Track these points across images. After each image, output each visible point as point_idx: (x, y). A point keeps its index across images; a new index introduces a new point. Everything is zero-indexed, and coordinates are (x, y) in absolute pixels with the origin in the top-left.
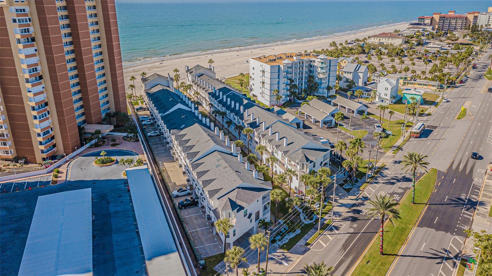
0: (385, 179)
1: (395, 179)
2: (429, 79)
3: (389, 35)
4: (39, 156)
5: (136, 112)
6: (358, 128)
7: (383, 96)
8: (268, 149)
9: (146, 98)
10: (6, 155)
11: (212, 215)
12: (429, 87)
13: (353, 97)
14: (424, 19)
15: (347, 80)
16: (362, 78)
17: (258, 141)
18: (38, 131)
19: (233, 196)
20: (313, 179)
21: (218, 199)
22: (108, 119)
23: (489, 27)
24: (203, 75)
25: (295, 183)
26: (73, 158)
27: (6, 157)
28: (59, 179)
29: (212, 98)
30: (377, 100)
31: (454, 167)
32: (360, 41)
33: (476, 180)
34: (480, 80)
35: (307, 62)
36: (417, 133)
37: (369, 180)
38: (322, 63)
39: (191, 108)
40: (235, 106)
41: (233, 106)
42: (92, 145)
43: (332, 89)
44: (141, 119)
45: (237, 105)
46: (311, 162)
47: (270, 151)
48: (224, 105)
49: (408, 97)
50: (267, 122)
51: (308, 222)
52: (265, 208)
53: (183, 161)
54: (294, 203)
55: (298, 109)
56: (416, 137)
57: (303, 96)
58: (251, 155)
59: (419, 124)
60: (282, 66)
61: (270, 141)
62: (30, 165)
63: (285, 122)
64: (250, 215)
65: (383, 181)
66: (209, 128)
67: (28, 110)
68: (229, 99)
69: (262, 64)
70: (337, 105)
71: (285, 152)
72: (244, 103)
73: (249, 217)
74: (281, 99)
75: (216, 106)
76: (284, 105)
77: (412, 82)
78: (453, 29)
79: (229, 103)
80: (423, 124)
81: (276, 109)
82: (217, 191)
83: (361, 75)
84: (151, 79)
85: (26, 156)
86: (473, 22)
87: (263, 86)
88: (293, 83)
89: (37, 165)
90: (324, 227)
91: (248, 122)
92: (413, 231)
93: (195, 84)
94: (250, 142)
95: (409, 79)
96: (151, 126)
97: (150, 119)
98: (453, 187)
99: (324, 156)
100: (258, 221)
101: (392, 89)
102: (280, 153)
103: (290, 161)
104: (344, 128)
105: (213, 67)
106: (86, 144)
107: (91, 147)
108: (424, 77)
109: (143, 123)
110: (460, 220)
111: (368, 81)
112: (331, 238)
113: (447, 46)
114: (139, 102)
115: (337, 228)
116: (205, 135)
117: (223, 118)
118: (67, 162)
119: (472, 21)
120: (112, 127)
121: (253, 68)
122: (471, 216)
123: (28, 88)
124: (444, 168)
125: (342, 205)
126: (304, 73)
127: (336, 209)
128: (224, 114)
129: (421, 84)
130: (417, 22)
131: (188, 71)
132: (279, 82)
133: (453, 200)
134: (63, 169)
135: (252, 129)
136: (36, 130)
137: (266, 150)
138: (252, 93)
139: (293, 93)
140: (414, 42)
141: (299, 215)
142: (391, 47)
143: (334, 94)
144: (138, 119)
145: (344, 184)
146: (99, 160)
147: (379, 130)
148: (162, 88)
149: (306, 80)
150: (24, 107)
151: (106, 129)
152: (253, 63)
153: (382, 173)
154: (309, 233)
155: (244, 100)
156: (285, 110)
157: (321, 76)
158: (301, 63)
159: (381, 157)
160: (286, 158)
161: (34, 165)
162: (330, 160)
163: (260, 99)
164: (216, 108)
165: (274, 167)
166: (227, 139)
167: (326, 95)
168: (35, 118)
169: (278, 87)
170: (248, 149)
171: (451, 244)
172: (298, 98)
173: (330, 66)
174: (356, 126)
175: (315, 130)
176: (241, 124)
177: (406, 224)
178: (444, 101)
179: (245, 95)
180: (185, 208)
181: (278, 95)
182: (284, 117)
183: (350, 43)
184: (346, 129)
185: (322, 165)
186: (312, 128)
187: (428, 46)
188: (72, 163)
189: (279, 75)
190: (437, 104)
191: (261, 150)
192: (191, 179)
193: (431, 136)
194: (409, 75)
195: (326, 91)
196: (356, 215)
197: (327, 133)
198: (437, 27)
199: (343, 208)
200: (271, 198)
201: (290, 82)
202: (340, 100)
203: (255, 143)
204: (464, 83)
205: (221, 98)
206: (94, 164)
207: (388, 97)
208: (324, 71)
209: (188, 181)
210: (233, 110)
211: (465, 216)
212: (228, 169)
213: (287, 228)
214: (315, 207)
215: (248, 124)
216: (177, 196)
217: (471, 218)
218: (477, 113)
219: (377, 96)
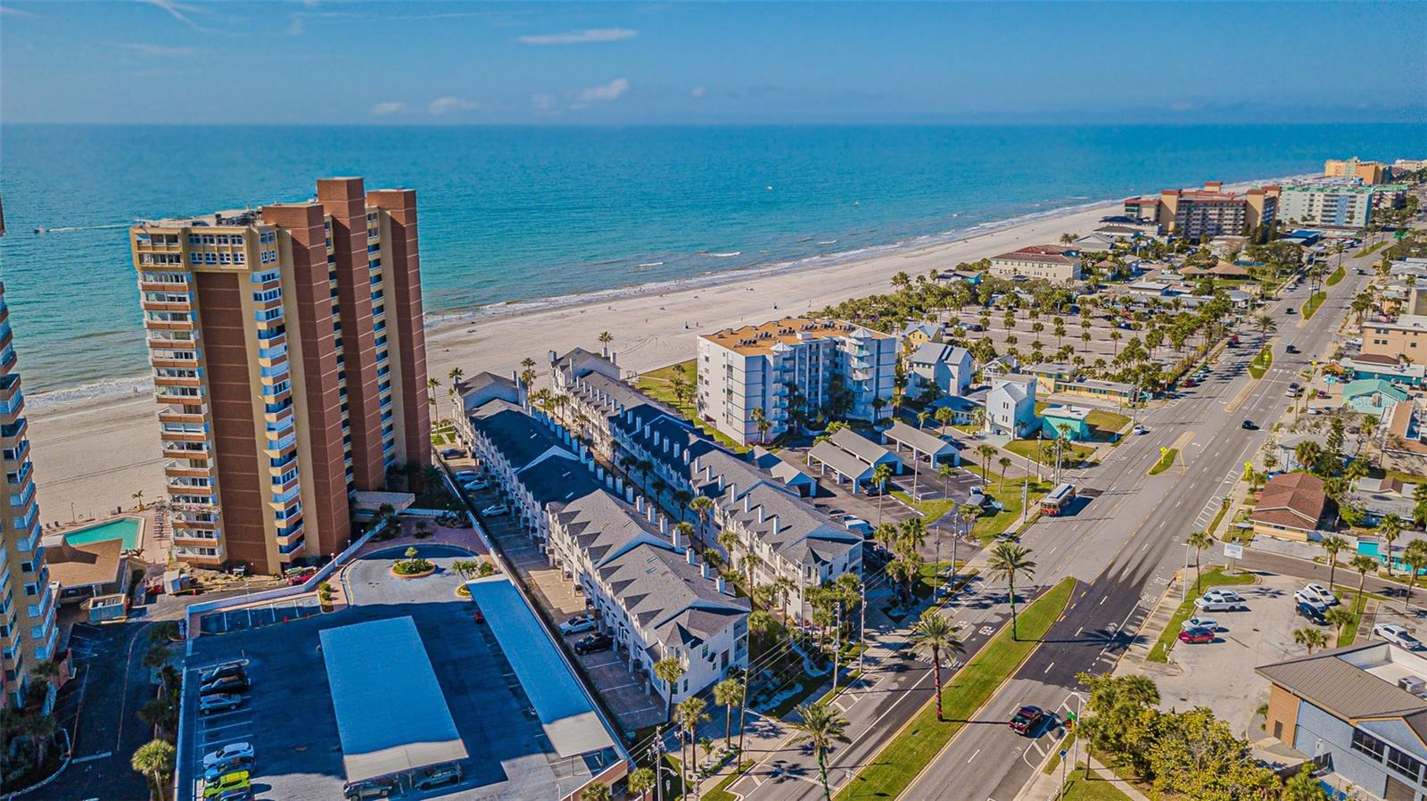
0: (973, 598)
1: (991, 599)
2: (1113, 378)
3: (1043, 253)
4: (274, 559)
5: (443, 460)
6: (936, 496)
7: (998, 420)
8: (743, 540)
9: (467, 430)
10: (207, 556)
11: (645, 657)
12: (1111, 397)
13: (931, 424)
14: (1138, 205)
15: (923, 382)
16: (956, 377)
17: (722, 525)
18: (280, 507)
19: (683, 620)
20: (826, 593)
21: (656, 628)
22: (394, 479)
23: (1311, 223)
24: (591, 372)
25: (795, 606)
26: (345, 562)
27: (209, 562)
28: (334, 602)
29: (617, 430)
30: (987, 428)
31: (1111, 574)
32: (971, 270)
33: (1146, 599)
34: (1235, 378)
35: (826, 345)
36: (1055, 506)
37: (939, 601)
38: (861, 347)
39: (578, 455)
40: (671, 447)
41: (666, 449)
42: (376, 536)
43: (885, 404)
44: (460, 478)
45: (677, 446)
46: (825, 563)
47: (747, 543)
48: (647, 445)
49: (1054, 423)
50: (739, 485)
51: (816, 673)
52: (739, 647)
53: (577, 565)
54: (791, 636)
55: (806, 451)
56: (1053, 515)
57: (819, 420)
58: (710, 551)
59: (1064, 486)
60: (770, 358)
61: (746, 524)
62: (256, 578)
63: (776, 485)
64: (713, 655)
65: (968, 603)
66: (623, 497)
67: (262, 464)
68: (657, 434)
69: (726, 350)
70: (894, 442)
71: (776, 546)
72: (691, 444)
73: (711, 659)
74: (771, 429)
75: (628, 448)
76: (778, 442)
77: (1075, 384)
78: (1214, 232)
79: (656, 443)
80: (1069, 487)
81: (760, 452)
82: (653, 614)
83: (954, 370)
84: (478, 386)
85: (248, 559)
86: (1264, 213)
87: (730, 399)
88: (796, 393)
89: (272, 578)
90: (846, 681)
91: (701, 484)
92: (1003, 686)
93: (576, 394)
94: (705, 527)
95: (1068, 377)
96: (484, 494)
97: (479, 479)
98: (1098, 611)
99: (851, 552)
100: (726, 668)
101: (1017, 405)
102: (766, 547)
103: (785, 563)
104: (905, 496)
105: (614, 354)
106: (365, 532)
107: (372, 540)
108: (1103, 372)
109: (467, 486)
110: (1091, 667)
111: (975, 382)
112: (856, 699)
113: (1182, 284)
114: (444, 435)
115: (869, 683)
116: (620, 513)
117: (645, 474)
118: (336, 569)
119: (1260, 212)
120: (412, 498)
121: (707, 359)
122: (1114, 660)
123: (269, 424)
124: (1089, 578)
125: (884, 645)
126: (821, 369)
127: (871, 652)
128: (646, 467)
129: (1094, 391)
130: (1123, 214)
131: (555, 362)
132: (764, 391)
133: (1090, 635)
134: (333, 582)
135: (709, 500)
136: (274, 505)
137: (739, 542)
138: (703, 413)
139: (796, 415)
140: (1105, 271)
141: (800, 662)
142: (1043, 289)
143: (890, 415)
144: (453, 477)
145: (889, 609)
146: (404, 566)
147: (974, 501)
148: (504, 409)
149: (826, 385)
150: (255, 460)
151: (402, 502)
152: (706, 347)
153: (969, 587)
154: (818, 691)
155: (690, 435)
156: (778, 453)
157: (860, 376)
158: (814, 347)
159: (972, 556)
160: (778, 558)
161: (264, 578)
162: (865, 561)
163: (722, 426)
164: (627, 451)
165: (754, 576)
166: (662, 522)
167: (872, 419)
168: (275, 481)
169: (764, 402)
170: (701, 541)
171: (1064, 704)
172: (810, 426)
173: (879, 353)
174: (930, 490)
175: (841, 500)
176: (685, 489)
177: (994, 674)
178: (1135, 431)
179: (691, 422)
180: (588, 653)
181: (763, 421)
182: (776, 471)
183: (943, 277)
184: (910, 499)
185: (847, 569)
186: (835, 496)
187: (1134, 285)
188: (347, 573)
189: (764, 376)
190: (1119, 439)
191: (727, 542)
192: (595, 600)
193: (1085, 512)
194: (1069, 367)
195: (872, 409)
196: (907, 662)
197: (867, 507)
198: (1172, 226)
199: (886, 650)
200: (750, 627)
201: (790, 391)
202: (900, 431)
203: (715, 528)
204: (1196, 386)
205: (638, 429)
206: (391, 572)
207: (1010, 424)
208: (865, 365)
209: (589, 602)
210: (667, 458)
211: (1105, 660)
212: (671, 576)
213: (778, 683)
214: (834, 648)
215: (700, 488)
216: (569, 633)
217: (1114, 664)
218: (1198, 460)
219: (987, 422)
